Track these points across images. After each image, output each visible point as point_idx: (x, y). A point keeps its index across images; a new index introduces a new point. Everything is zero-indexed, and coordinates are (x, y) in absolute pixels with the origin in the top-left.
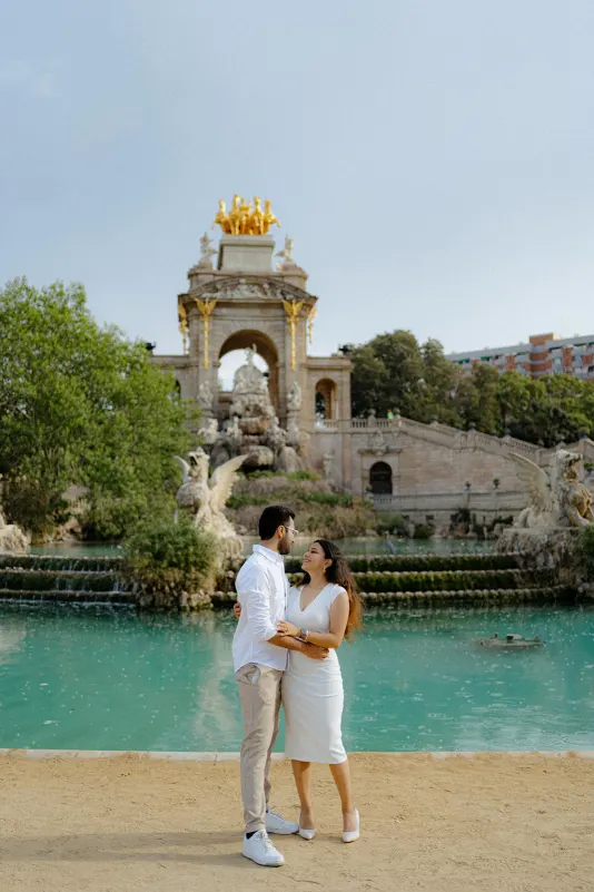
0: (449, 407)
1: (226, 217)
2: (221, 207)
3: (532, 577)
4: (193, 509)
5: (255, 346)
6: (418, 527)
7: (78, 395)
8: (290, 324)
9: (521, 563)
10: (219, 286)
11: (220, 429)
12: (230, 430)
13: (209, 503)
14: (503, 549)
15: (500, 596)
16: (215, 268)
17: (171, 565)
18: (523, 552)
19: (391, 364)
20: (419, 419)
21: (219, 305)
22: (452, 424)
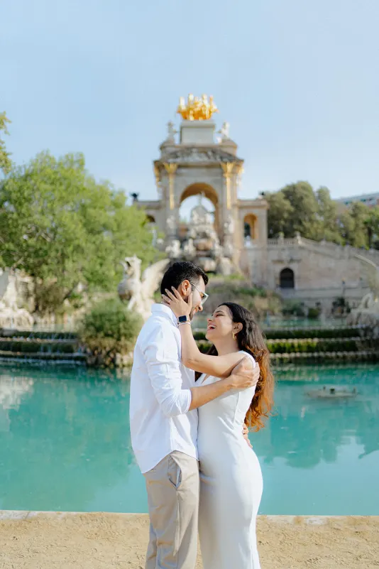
0: (332, 230)
1: (184, 108)
2: (179, 102)
3: (369, 344)
4: (128, 298)
5: (203, 194)
6: (311, 310)
7: (77, 225)
8: (225, 178)
9: (362, 333)
10: (179, 154)
11: (182, 247)
12: (186, 248)
13: (141, 293)
14: (351, 324)
15: (344, 357)
16: (177, 142)
17: (107, 335)
18: (364, 326)
19: (295, 203)
20: (313, 239)
21: (180, 167)
22: (334, 241)
